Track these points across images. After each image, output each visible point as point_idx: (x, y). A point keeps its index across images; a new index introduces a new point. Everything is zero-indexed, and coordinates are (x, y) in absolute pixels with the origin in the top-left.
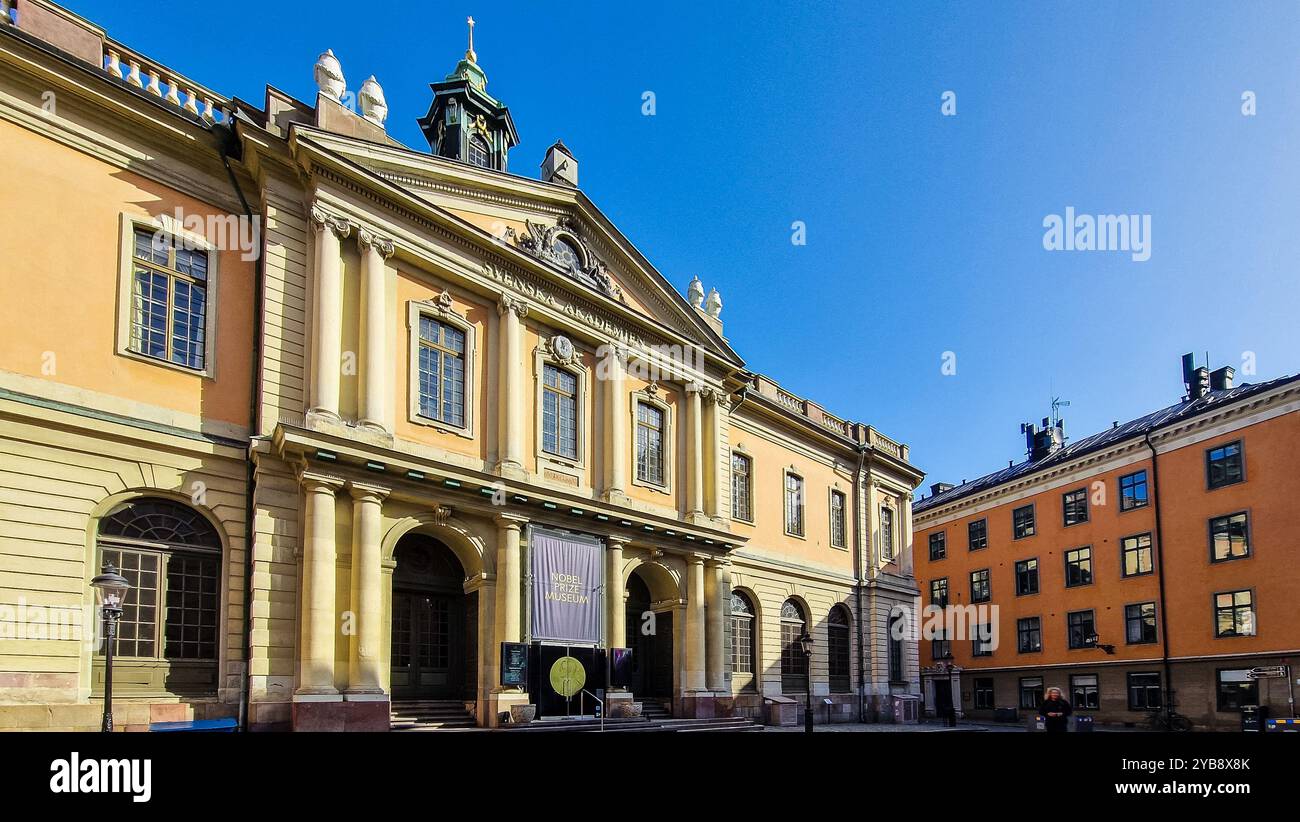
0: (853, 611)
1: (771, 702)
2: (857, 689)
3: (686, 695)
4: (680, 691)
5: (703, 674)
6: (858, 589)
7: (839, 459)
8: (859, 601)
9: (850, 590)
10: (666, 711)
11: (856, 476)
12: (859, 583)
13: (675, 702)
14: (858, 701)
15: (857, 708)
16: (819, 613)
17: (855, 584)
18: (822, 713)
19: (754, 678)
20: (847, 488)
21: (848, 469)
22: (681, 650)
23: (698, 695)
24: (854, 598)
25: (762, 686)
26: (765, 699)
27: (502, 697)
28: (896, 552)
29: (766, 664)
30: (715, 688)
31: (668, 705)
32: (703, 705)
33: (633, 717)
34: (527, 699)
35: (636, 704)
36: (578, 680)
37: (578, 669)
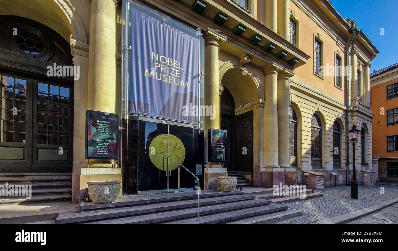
0: (344, 124)
1: (309, 174)
2: (345, 167)
3: (264, 170)
4: (259, 167)
5: (276, 155)
6: (346, 111)
7: (339, 38)
8: (347, 119)
9: (342, 112)
10: (248, 181)
11: (346, 49)
12: (348, 108)
13: (254, 175)
14: (345, 173)
15: (345, 177)
16: (329, 123)
17: (345, 108)
18: (330, 181)
19: (296, 160)
20: (342, 55)
21: (343, 44)
22: (259, 137)
23: (275, 170)
24: (344, 117)
25: (301, 165)
26: (303, 172)
27: (84, 172)
28: (362, 94)
29: (304, 151)
30: (284, 165)
31: (249, 177)
32: (278, 178)
33: (230, 190)
34: (119, 174)
35: (232, 179)
36: (178, 156)
37: (177, 146)
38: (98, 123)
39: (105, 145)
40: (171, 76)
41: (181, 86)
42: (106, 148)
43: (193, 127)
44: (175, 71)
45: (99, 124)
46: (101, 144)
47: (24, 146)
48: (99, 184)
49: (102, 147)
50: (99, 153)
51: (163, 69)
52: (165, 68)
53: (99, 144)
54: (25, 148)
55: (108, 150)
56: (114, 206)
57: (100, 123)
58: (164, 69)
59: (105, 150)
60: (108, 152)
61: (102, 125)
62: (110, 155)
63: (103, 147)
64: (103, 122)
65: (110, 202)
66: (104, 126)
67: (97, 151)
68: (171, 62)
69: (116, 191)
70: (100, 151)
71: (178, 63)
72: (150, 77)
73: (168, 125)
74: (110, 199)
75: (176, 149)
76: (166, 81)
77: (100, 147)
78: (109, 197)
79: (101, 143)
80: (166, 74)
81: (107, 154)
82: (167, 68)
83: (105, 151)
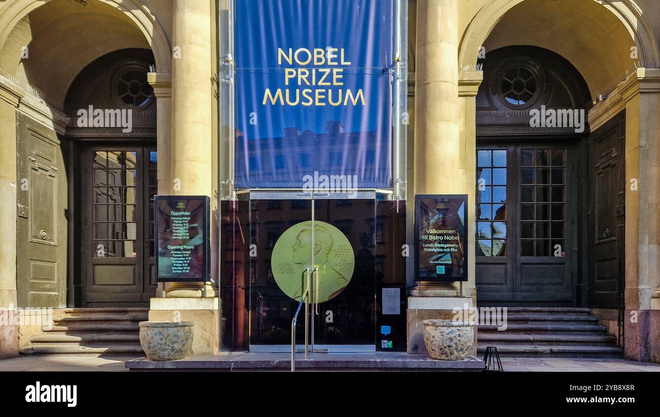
3: (655, 305)
4: (636, 295)
27: (155, 304)
31: (615, 327)
33: (444, 357)
34: (210, 311)
35: (445, 326)
36: (338, 269)
37: (335, 247)
38: (173, 216)
39: (185, 255)
40: (322, 87)
41: (345, 104)
42: (185, 261)
43: (374, 197)
44: (331, 74)
45: (175, 218)
46: (178, 254)
47: (134, 263)
48: (147, 327)
49: (179, 260)
50: (176, 270)
51: (302, 79)
52: (307, 76)
53: (175, 254)
54: (135, 265)
55: (189, 265)
56: (175, 367)
57: (176, 216)
58: (304, 77)
59: (183, 265)
60: (189, 268)
61: (179, 220)
62: (193, 273)
63: (181, 260)
64: (180, 214)
65: (168, 360)
66: (182, 220)
67: (173, 268)
68: (321, 56)
69: (175, 339)
70: (176, 267)
71: (338, 53)
72: (273, 104)
73: (313, 201)
74: (166, 353)
75: (332, 254)
76: (310, 103)
77: (177, 260)
78: (163, 350)
79: (178, 252)
80: (308, 87)
81: (188, 271)
82: (311, 74)
83: (185, 266)
